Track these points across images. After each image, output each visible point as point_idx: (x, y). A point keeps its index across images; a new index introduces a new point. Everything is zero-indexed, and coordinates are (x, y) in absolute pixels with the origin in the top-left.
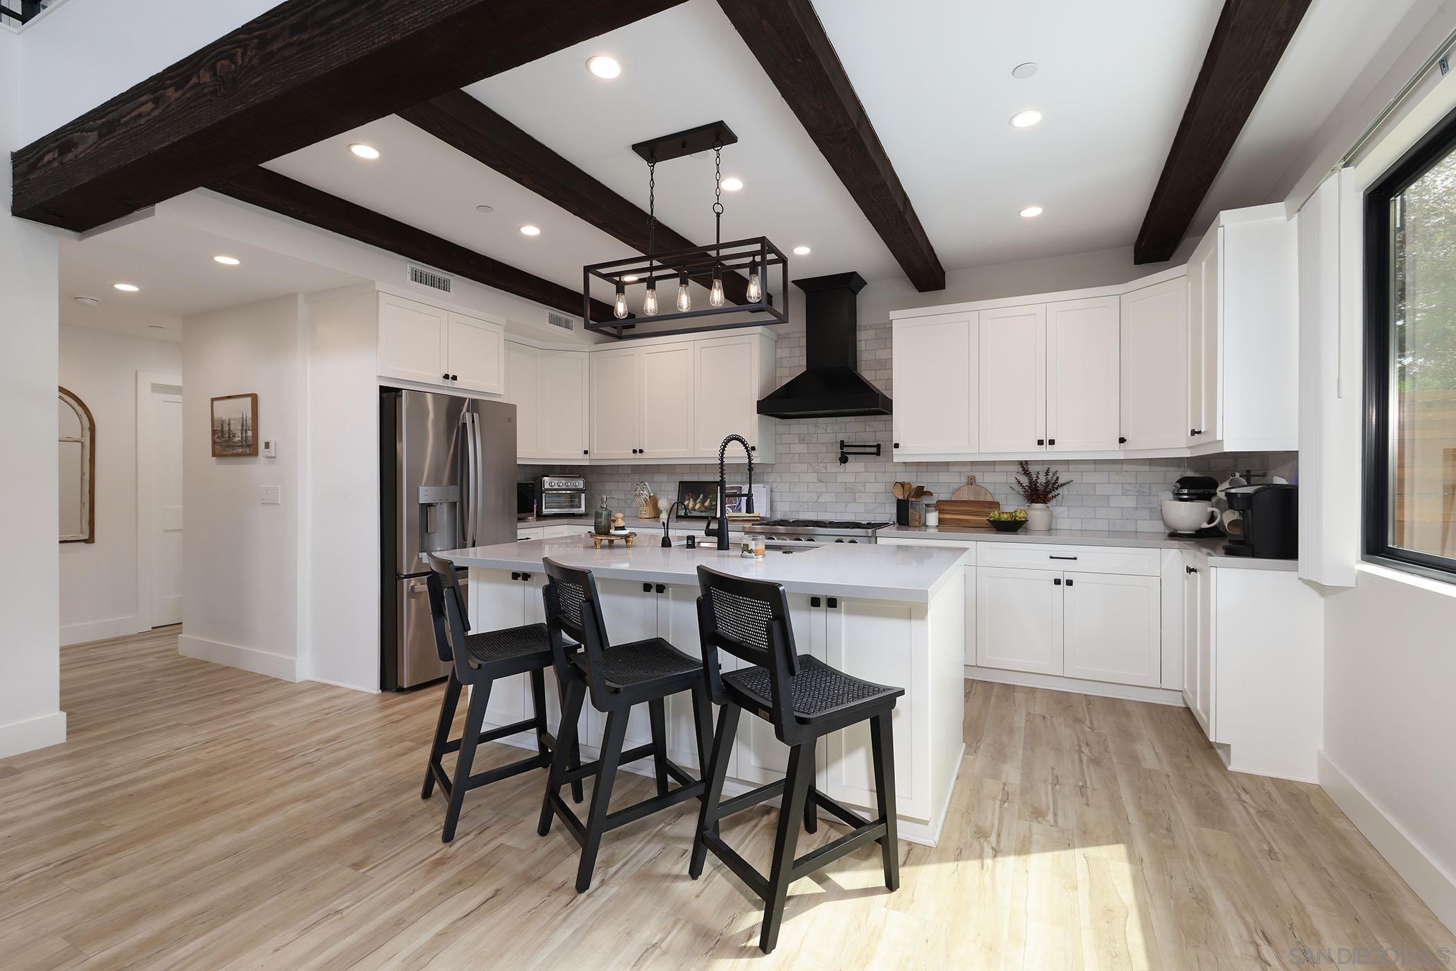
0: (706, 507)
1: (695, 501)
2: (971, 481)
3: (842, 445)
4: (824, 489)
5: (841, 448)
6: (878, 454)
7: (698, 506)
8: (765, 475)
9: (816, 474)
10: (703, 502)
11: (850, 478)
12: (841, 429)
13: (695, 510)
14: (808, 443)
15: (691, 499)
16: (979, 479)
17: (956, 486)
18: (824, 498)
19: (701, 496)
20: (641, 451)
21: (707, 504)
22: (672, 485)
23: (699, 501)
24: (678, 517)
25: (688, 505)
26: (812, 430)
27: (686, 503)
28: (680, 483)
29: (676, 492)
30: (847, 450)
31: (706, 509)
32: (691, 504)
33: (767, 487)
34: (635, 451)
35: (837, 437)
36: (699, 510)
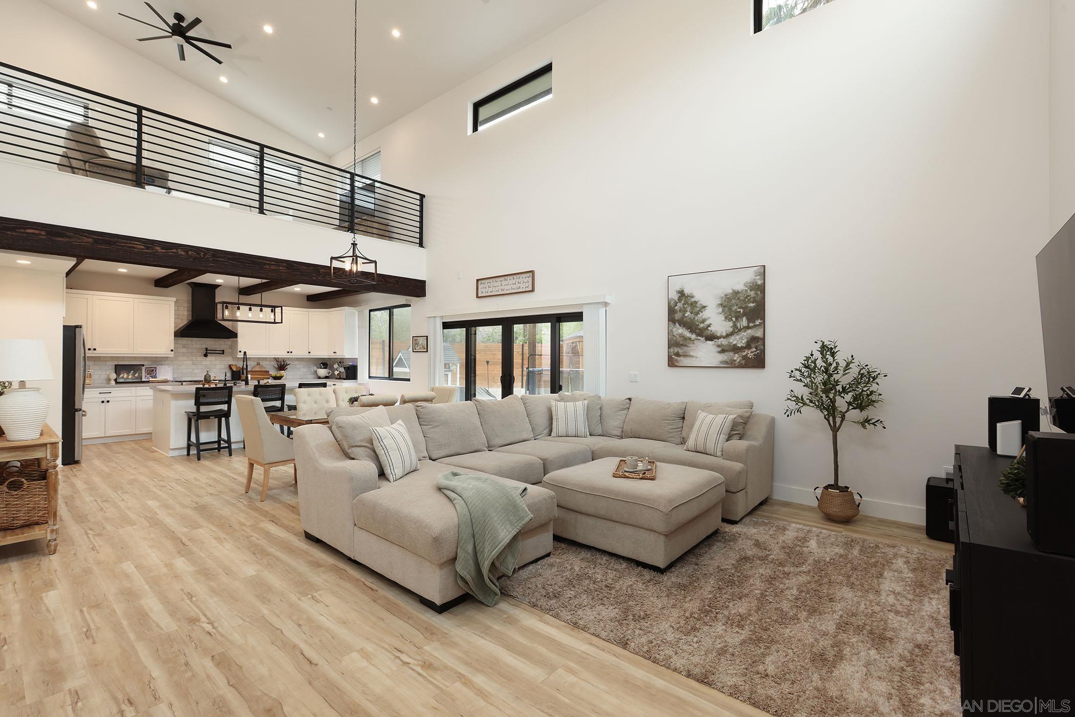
1: (128, 374)
2: (258, 364)
3: (206, 349)
4: (195, 368)
5: (206, 351)
6: (223, 354)
7: (130, 377)
9: (191, 361)
10: (134, 375)
11: (208, 363)
12: (204, 343)
13: (128, 379)
14: (188, 348)
15: (125, 374)
16: (261, 363)
17: (253, 366)
18: (196, 371)
19: (132, 372)
20: (95, 349)
21: (136, 375)
22: (111, 367)
23: (130, 374)
24: (117, 383)
25: (123, 376)
26: (189, 343)
27: (122, 375)
28: (116, 365)
29: (114, 370)
30: (208, 352)
31: (137, 378)
32: (125, 376)
33: (171, 367)
34: (89, 349)
35: (204, 346)
36: (131, 378)
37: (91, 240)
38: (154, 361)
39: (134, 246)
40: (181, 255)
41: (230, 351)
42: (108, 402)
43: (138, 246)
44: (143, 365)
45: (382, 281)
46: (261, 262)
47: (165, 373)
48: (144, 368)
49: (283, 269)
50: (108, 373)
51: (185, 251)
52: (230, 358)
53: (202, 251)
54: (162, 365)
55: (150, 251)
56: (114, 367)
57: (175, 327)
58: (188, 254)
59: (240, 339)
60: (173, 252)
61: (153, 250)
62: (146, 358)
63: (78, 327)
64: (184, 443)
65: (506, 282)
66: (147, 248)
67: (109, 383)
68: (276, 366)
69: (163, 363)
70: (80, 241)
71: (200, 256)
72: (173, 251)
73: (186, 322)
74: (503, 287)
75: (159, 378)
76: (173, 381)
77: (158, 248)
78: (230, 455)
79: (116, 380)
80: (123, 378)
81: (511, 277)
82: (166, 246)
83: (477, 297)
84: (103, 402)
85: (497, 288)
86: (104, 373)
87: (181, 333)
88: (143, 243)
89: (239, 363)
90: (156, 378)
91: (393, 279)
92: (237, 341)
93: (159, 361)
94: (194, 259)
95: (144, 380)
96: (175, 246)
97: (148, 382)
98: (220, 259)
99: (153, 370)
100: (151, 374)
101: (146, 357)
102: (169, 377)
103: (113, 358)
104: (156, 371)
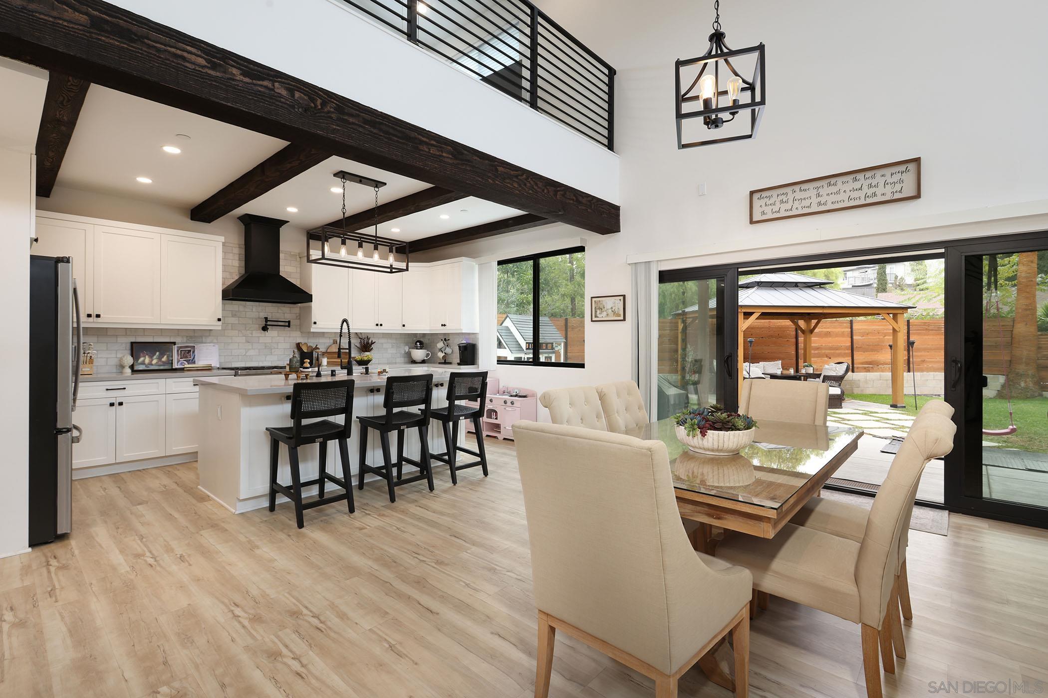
0: (163, 362)
1: (151, 357)
2: (335, 342)
3: (266, 318)
4: (250, 347)
5: (266, 322)
6: (289, 326)
7: (154, 362)
8: (203, 337)
9: (244, 338)
10: (160, 358)
11: (268, 340)
12: (262, 310)
13: (152, 365)
14: (239, 317)
15: (147, 356)
17: (328, 345)
18: (251, 353)
19: (158, 353)
20: (98, 316)
21: (164, 359)
22: (124, 345)
23: (155, 357)
24: (134, 371)
25: (144, 361)
26: (241, 309)
27: (141, 360)
28: (132, 343)
29: (129, 352)
30: (269, 323)
31: (164, 363)
32: (147, 360)
33: (217, 346)
34: (89, 316)
35: (263, 315)
36: (156, 364)
37: (83, 18)
38: (191, 337)
39: (185, 54)
40: (281, 96)
41: (297, 322)
42: (121, 404)
43: (193, 58)
44: (174, 343)
45: (573, 200)
46: (416, 138)
47: (207, 356)
48: (175, 348)
49: (448, 157)
50: (119, 356)
51: (287, 89)
52: (298, 334)
53: (320, 97)
54: (202, 343)
55: (218, 74)
56: (129, 346)
57: (223, 285)
58: (293, 96)
59: (315, 304)
60: (266, 87)
61: (225, 72)
62: (178, 332)
63: (63, 261)
64: (264, 487)
65: (833, 189)
66: (214, 66)
67: (121, 373)
68: (358, 345)
69: (204, 340)
70: (55, 14)
71: (316, 106)
72: (265, 83)
73: (236, 278)
74: (823, 200)
75: (201, 362)
76: (218, 368)
77: (235, 71)
78: (352, 510)
79: (132, 367)
80: (143, 363)
81: (849, 178)
82: (252, 69)
83: (752, 222)
84: (112, 405)
85: (806, 203)
86: (113, 355)
87: (231, 294)
88: (205, 53)
89: (309, 341)
90: (194, 363)
91: (585, 199)
92: (310, 307)
93: (198, 335)
94: (306, 111)
95: (177, 367)
96: (268, 75)
97: (182, 370)
98: (351, 120)
99: (190, 351)
100: (187, 357)
101: (178, 330)
102: (215, 363)
103: (127, 331)
104: (194, 352)
